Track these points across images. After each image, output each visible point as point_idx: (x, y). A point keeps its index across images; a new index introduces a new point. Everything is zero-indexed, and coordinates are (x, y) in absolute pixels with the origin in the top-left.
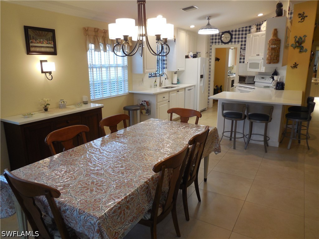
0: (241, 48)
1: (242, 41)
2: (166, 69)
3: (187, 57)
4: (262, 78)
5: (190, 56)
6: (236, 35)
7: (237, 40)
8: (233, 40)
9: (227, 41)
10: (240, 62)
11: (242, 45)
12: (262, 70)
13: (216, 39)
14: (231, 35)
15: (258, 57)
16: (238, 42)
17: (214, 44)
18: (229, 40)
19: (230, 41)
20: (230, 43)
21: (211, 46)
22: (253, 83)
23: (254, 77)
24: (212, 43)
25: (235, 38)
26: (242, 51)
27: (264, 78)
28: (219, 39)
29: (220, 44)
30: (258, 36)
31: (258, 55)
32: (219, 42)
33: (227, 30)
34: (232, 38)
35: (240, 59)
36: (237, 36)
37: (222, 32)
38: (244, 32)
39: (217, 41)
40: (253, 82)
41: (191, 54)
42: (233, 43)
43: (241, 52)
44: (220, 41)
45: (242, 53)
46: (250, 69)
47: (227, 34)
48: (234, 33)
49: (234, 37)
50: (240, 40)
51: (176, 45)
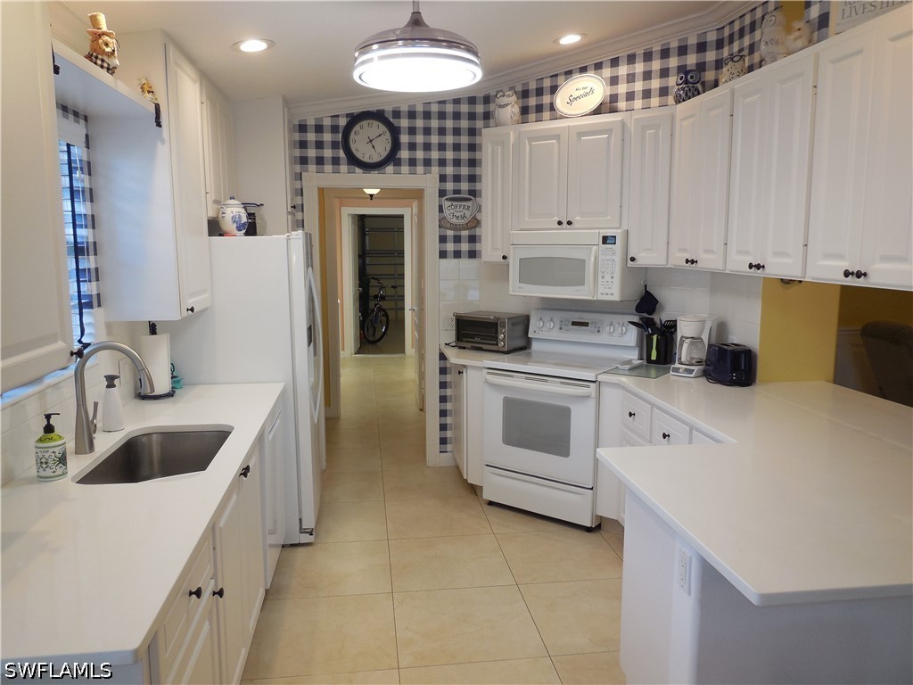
0: (442, 193)
1: (442, 163)
3: (215, 228)
4: (574, 324)
5: (228, 224)
6: (412, 131)
7: (420, 154)
8: (404, 154)
9: (376, 159)
10: (443, 254)
11: (443, 178)
12: (601, 289)
13: (319, 145)
14: (395, 132)
15: (566, 231)
16: (427, 162)
17: (312, 167)
18: (384, 154)
19: (392, 158)
20: (390, 169)
21: (299, 177)
22: (523, 346)
23: (526, 320)
24: (304, 161)
25: (412, 147)
26: (446, 204)
27: (586, 324)
28: (335, 145)
29: (344, 168)
30: (557, 137)
31: (569, 223)
32: (336, 161)
33: (373, 108)
34: (396, 145)
35: (443, 239)
36: (420, 139)
37: (347, 115)
39: (328, 153)
41: (237, 212)
42: (405, 169)
43: (441, 209)
44: (342, 154)
45: (447, 212)
46: (521, 285)
47: (375, 123)
48: (404, 123)
49: (404, 138)
50: (435, 155)
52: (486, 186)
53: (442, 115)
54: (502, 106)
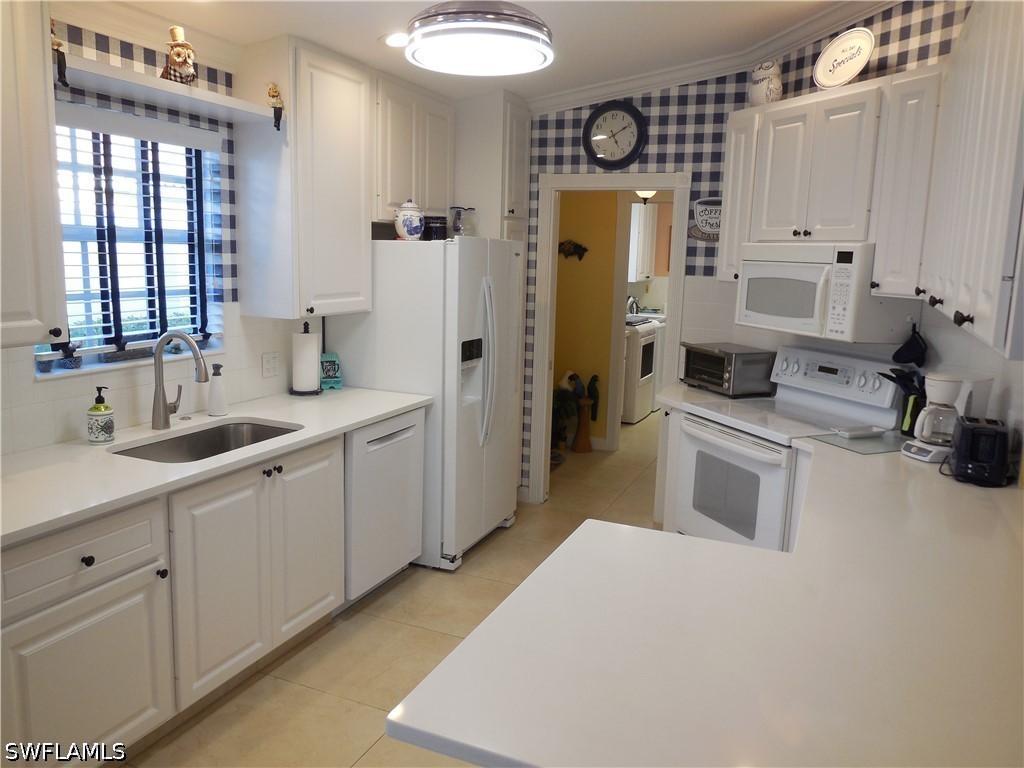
0: (695, 195)
1: (698, 158)
2: (229, 304)
3: (384, 231)
4: (822, 369)
5: (402, 230)
6: (664, 120)
7: (671, 149)
8: (652, 149)
9: (619, 156)
10: (690, 270)
11: (697, 177)
12: (830, 325)
13: (559, 142)
14: (642, 123)
15: (802, 244)
16: (679, 158)
17: (550, 168)
18: (628, 150)
19: (637, 155)
20: (634, 167)
21: (533, 179)
22: (764, 393)
23: (770, 359)
24: (542, 160)
25: (663, 139)
26: (699, 209)
27: (833, 371)
28: (575, 142)
29: (583, 167)
30: (802, 118)
31: (807, 233)
32: (575, 160)
33: (620, 97)
34: (643, 138)
35: (691, 252)
36: (672, 130)
37: (591, 107)
38: (710, 109)
39: (568, 151)
40: (764, 388)
41: (411, 215)
42: (652, 166)
43: (691, 215)
44: (582, 151)
45: (699, 219)
46: (749, 312)
47: (621, 114)
48: (655, 111)
49: (654, 130)
50: (689, 148)
51: (287, 153)
52: (727, 187)
53: (701, 99)
54: (756, 82)
